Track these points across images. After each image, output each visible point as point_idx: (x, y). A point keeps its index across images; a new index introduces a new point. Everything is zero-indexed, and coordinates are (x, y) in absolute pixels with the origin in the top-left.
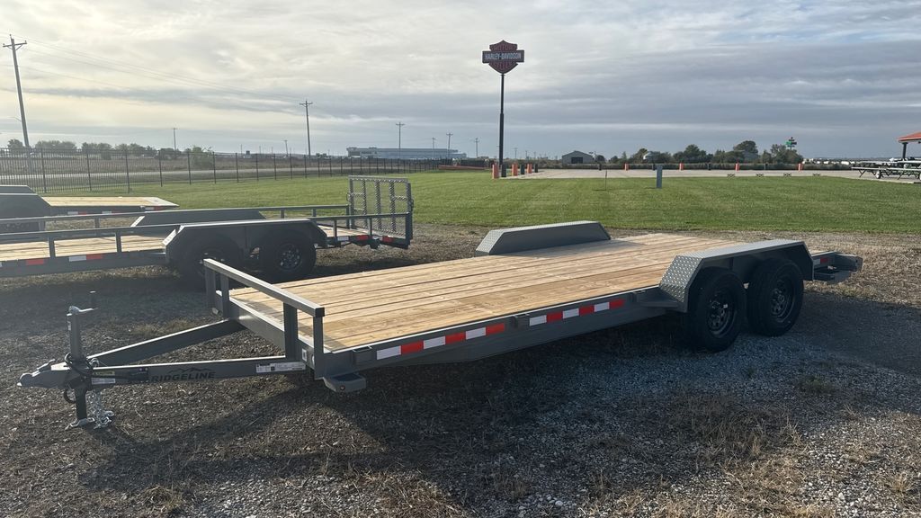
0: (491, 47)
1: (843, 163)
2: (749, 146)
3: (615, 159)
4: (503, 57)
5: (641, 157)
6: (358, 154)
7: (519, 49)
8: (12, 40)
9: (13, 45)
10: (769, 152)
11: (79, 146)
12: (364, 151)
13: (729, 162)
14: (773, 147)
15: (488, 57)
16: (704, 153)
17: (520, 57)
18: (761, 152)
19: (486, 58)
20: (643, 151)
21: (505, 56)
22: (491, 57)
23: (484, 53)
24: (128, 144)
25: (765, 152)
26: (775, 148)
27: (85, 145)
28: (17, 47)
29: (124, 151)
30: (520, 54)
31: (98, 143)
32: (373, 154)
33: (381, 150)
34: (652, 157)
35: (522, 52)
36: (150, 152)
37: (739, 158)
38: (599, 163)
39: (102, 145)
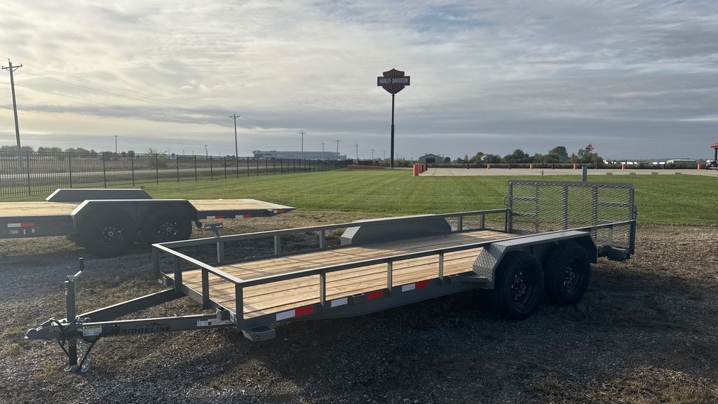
0: (384, 73)
1: (628, 163)
2: (561, 150)
3: (459, 160)
4: (394, 81)
5: (480, 159)
6: (261, 155)
7: (405, 75)
8: (10, 64)
9: (11, 67)
10: (577, 155)
11: (36, 150)
12: (267, 154)
13: (548, 162)
14: (580, 150)
15: (381, 82)
16: (527, 155)
17: (407, 81)
18: (570, 155)
19: (380, 82)
20: (481, 154)
21: (395, 81)
22: (384, 81)
23: (379, 78)
24: (76, 148)
25: (573, 156)
26: (581, 152)
27: (41, 148)
28: (13, 69)
29: (71, 153)
30: (406, 80)
31: (51, 147)
32: (274, 156)
33: (280, 153)
34: (488, 159)
35: (408, 78)
36: (93, 154)
37: (555, 160)
38: (446, 163)
39: (54, 149)
